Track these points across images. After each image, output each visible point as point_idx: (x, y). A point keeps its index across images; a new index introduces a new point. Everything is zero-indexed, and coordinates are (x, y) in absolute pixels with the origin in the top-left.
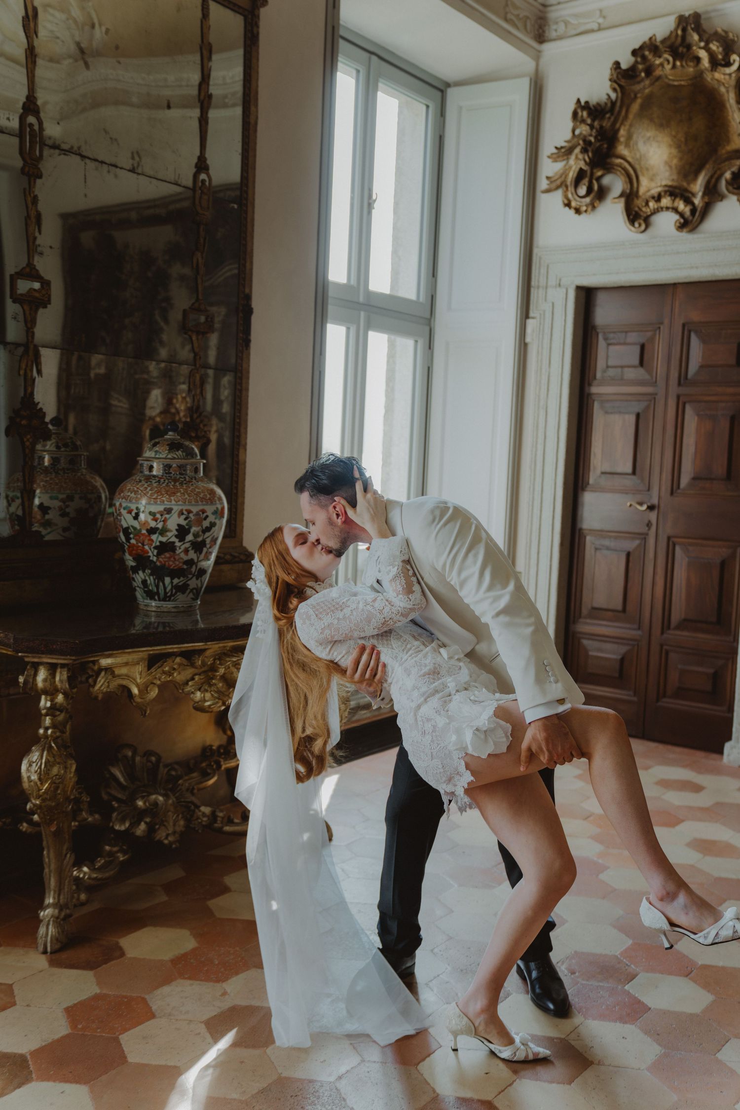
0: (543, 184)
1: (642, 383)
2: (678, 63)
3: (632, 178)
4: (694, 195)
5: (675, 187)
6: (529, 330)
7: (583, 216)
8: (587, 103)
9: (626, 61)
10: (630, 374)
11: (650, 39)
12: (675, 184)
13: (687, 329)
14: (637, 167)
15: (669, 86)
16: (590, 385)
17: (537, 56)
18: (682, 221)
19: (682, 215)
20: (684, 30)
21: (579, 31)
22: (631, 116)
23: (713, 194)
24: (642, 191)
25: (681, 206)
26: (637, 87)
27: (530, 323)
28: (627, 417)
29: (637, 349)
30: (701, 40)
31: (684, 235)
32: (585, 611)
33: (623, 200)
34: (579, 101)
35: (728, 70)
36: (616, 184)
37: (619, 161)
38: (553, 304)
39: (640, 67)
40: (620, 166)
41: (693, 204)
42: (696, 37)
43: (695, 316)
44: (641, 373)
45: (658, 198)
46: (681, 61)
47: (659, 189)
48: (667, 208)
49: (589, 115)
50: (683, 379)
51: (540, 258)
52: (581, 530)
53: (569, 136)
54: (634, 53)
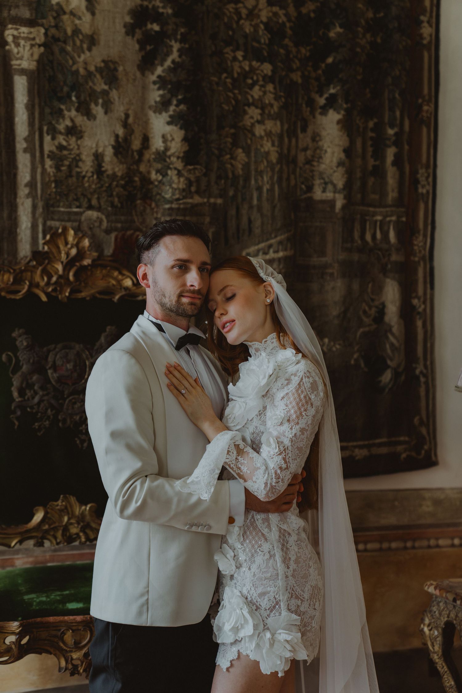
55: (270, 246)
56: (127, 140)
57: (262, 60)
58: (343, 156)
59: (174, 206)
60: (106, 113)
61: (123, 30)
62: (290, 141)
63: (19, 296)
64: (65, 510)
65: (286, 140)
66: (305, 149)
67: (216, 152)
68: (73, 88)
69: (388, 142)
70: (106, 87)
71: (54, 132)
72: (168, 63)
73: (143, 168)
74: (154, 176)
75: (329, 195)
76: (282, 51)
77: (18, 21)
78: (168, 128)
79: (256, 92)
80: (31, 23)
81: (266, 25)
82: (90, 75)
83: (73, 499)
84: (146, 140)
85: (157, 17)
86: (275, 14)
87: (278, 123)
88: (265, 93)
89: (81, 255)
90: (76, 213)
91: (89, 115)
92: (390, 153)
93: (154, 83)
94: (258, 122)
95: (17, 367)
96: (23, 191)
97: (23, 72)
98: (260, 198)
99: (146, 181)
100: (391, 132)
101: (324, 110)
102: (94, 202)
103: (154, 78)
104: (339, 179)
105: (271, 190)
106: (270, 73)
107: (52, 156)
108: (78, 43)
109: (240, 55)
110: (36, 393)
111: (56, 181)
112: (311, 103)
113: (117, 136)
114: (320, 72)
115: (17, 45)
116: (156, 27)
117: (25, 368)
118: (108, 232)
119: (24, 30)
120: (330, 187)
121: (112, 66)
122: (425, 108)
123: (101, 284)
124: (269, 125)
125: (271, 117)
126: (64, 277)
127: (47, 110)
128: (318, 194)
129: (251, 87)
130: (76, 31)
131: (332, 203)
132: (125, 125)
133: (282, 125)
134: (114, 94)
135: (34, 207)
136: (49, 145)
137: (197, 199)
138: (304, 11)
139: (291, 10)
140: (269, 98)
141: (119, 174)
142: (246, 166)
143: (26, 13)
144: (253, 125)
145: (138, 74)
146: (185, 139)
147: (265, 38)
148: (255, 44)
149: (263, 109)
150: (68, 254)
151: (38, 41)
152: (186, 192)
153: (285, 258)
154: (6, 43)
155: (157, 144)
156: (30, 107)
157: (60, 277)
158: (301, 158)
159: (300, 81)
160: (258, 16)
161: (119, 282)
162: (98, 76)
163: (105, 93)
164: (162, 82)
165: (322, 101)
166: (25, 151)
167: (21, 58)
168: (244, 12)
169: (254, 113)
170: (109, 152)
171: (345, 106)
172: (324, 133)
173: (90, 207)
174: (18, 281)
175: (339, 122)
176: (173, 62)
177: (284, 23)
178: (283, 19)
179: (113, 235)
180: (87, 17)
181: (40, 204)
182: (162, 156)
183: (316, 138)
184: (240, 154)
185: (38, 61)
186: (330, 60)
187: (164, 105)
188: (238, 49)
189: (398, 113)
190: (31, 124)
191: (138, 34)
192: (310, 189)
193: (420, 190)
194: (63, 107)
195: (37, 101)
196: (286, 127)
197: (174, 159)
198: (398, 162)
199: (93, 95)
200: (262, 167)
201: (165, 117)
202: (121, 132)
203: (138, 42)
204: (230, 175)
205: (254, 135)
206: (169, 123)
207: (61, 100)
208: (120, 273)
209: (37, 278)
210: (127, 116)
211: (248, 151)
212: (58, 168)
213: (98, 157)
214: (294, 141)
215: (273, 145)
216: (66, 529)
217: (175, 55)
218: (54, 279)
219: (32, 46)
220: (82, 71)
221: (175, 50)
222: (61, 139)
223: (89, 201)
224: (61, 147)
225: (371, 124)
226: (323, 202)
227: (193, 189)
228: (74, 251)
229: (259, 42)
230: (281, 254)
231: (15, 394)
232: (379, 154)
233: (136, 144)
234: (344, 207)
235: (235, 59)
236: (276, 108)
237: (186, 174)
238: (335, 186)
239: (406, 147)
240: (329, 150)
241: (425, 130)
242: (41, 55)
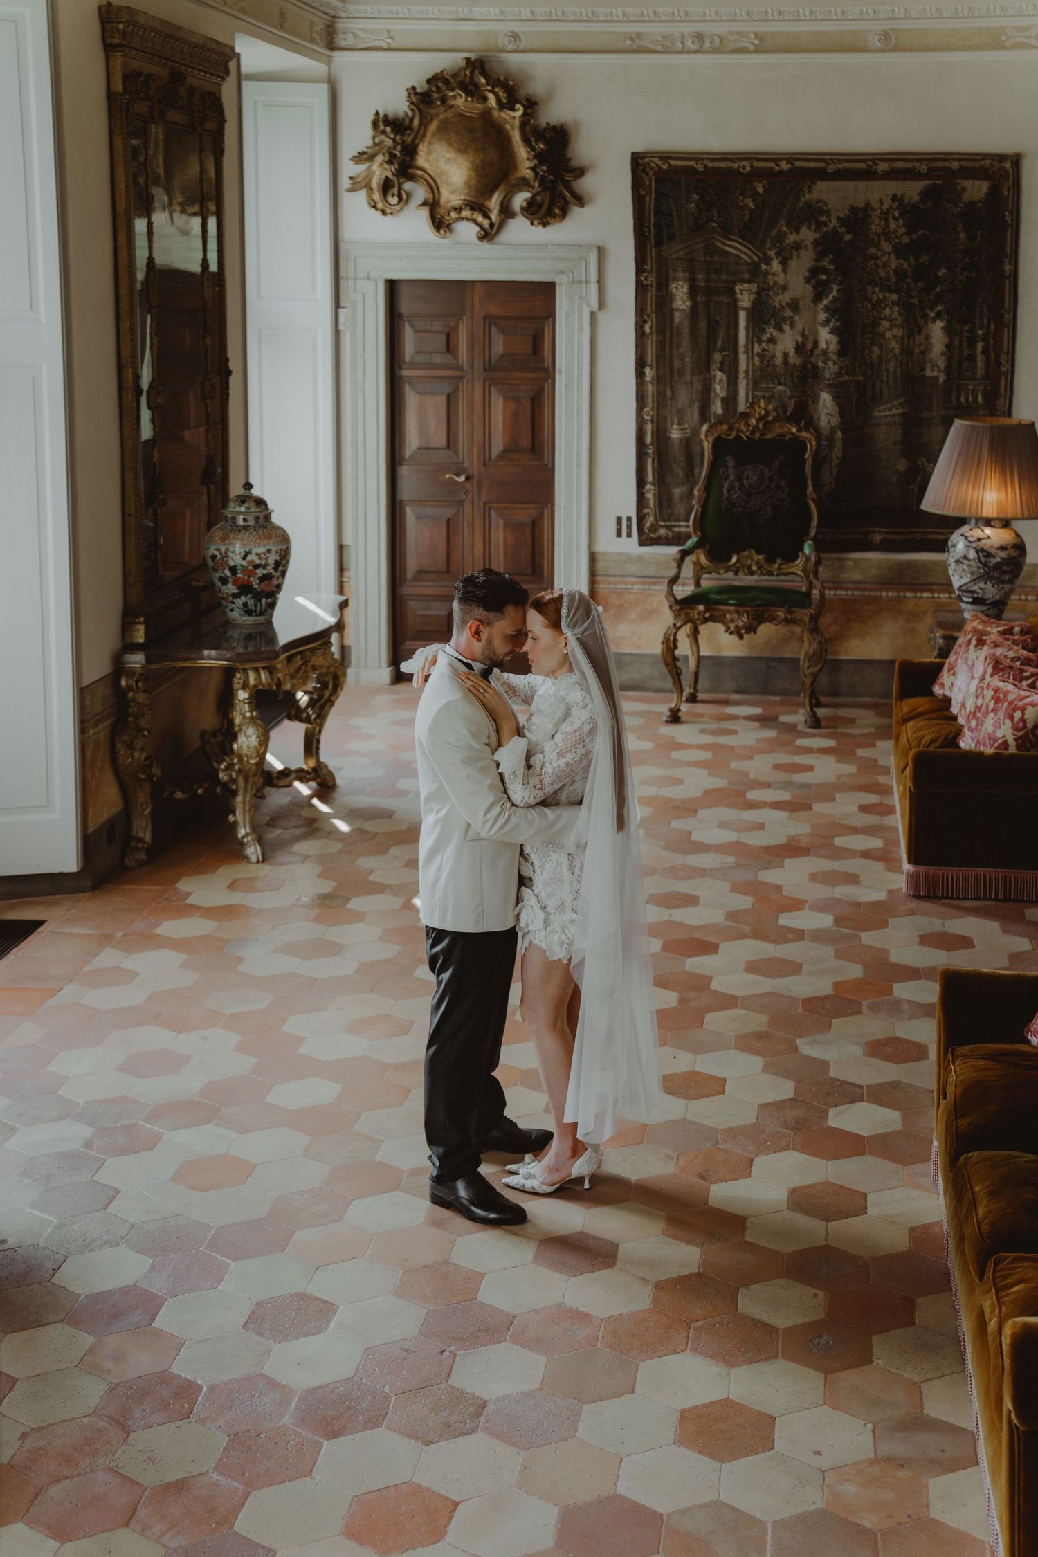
0: (345, 183)
1: (448, 368)
2: (469, 99)
3: (434, 188)
4: (490, 210)
5: (473, 202)
6: (342, 319)
7: (389, 217)
8: (385, 116)
9: (422, 87)
10: (438, 359)
11: (442, 72)
12: (472, 199)
13: (489, 319)
14: (437, 180)
15: (461, 115)
16: (400, 368)
17: (329, 62)
18: (483, 233)
19: (481, 226)
20: (472, 72)
21: (368, 45)
22: (429, 135)
23: (507, 212)
24: (443, 201)
25: (480, 219)
26: (433, 111)
27: (341, 311)
28: (438, 398)
29: (443, 338)
30: (488, 84)
31: (485, 245)
32: (409, 575)
33: (427, 208)
34: (377, 114)
35: (513, 114)
36: (419, 193)
37: (420, 172)
38: (363, 294)
39: (436, 96)
40: (422, 177)
41: (490, 218)
42: (483, 80)
43: (494, 310)
44: (448, 359)
45: (458, 210)
46: (472, 97)
47: (459, 202)
48: (468, 219)
49: (393, 130)
50: (488, 367)
51: (347, 251)
52: (401, 501)
53: (370, 143)
54: (429, 81)
55: (894, 406)
56: (803, 344)
57: (891, 292)
58: (944, 349)
59: (831, 382)
60: (791, 329)
61: (803, 281)
62: (909, 342)
63: (731, 437)
64: (749, 557)
65: (906, 340)
66: (919, 345)
67: (859, 349)
68: (771, 316)
69: (978, 339)
70: (792, 314)
71: (760, 341)
72: (830, 298)
73: (813, 360)
74: (820, 364)
75: (935, 374)
76: (905, 286)
77: (743, 281)
78: (829, 336)
79: (887, 311)
80: (750, 281)
81: (895, 272)
82: (782, 308)
83: (753, 552)
84: (816, 343)
85: (825, 271)
86: (901, 264)
87: (901, 330)
88: (893, 312)
89: (767, 414)
90: (771, 388)
91: (781, 330)
92: (980, 346)
93: (822, 309)
94: (888, 329)
95: (728, 477)
96: (742, 375)
97: (744, 309)
98: (888, 377)
99: (815, 367)
100: (980, 332)
101: (934, 320)
102: (782, 381)
103: (821, 306)
104: (942, 363)
105: (895, 372)
106: (896, 300)
107: (758, 355)
108: (776, 290)
109: (877, 290)
110: (736, 492)
111: (760, 370)
112: (925, 317)
113: (797, 342)
114: (932, 297)
115: (741, 294)
116: (824, 277)
117: (732, 478)
118: (790, 398)
119: (746, 286)
120: (936, 368)
121: (795, 301)
122: (1006, 316)
123: (778, 431)
124: (895, 331)
125: (896, 326)
126: (756, 427)
127: (757, 329)
128: (928, 373)
129: (884, 309)
130: (776, 284)
131: (937, 379)
132: (803, 335)
133: (904, 331)
134: (797, 318)
135: (748, 384)
136: (757, 348)
137: (846, 378)
138: (921, 261)
139: (912, 261)
140: (896, 315)
141: (798, 364)
142: (880, 357)
143: (747, 276)
144: (884, 331)
145: (812, 305)
146: (839, 342)
147: (893, 278)
148: (888, 283)
149: (891, 321)
150: (760, 413)
151: (753, 291)
152: (839, 374)
153: (903, 414)
154: (736, 293)
155: (823, 345)
156: (747, 328)
157: (754, 427)
158: (917, 350)
159: (917, 303)
160: (889, 266)
161: (789, 429)
162: (787, 308)
163: (791, 317)
164: (826, 309)
165: (932, 315)
166: (744, 352)
167: (743, 301)
168: (880, 264)
169: (886, 324)
170: (792, 352)
171: (946, 318)
172: (933, 334)
173: (780, 384)
174: (731, 429)
175: (942, 328)
176: (834, 297)
177: (906, 270)
178: (906, 266)
179: (793, 401)
180: (782, 275)
181: (751, 383)
182: (825, 353)
183: (928, 337)
184: (876, 349)
185: (752, 302)
186: (938, 289)
187: (827, 322)
188: (876, 286)
189: (985, 321)
190: (747, 337)
191: (813, 282)
192: (923, 369)
193: (1002, 369)
194: (766, 327)
195: (751, 324)
196: (906, 332)
197: (831, 355)
198: (985, 351)
199: (784, 319)
200: (889, 357)
201: (827, 329)
202: (800, 339)
203: (813, 287)
204: (869, 362)
205: (885, 337)
206: (830, 333)
207: (765, 323)
208: (790, 424)
209: (742, 427)
210: (804, 330)
211: (880, 347)
212: (761, 362)
213: (786, 355)
214: (912, 340)
215: (897, 343)
216: (749, 567)
217: (835, 293)
218: (751, 428)
219: (750, 294)
220: (778, 306)
221: (835, 290)
222: (764, 345)
223: (779, 380)
224: (764, 350)
225: (966, 328)
226: (931, 378)
227: (843, 372)
228: (763, 412)
229: (889, 281)
230: (900, 411)
231: (725, 492)
232: (972, 346)
233: (809, 346)
234: (944, 382)
235: (874, 292)
236: (899, 321)
237: (838, 363)
238: (938, 367)
239: (992, 342)
240: (936, 345)
241: (1006, 330)
242: (755, 299)
